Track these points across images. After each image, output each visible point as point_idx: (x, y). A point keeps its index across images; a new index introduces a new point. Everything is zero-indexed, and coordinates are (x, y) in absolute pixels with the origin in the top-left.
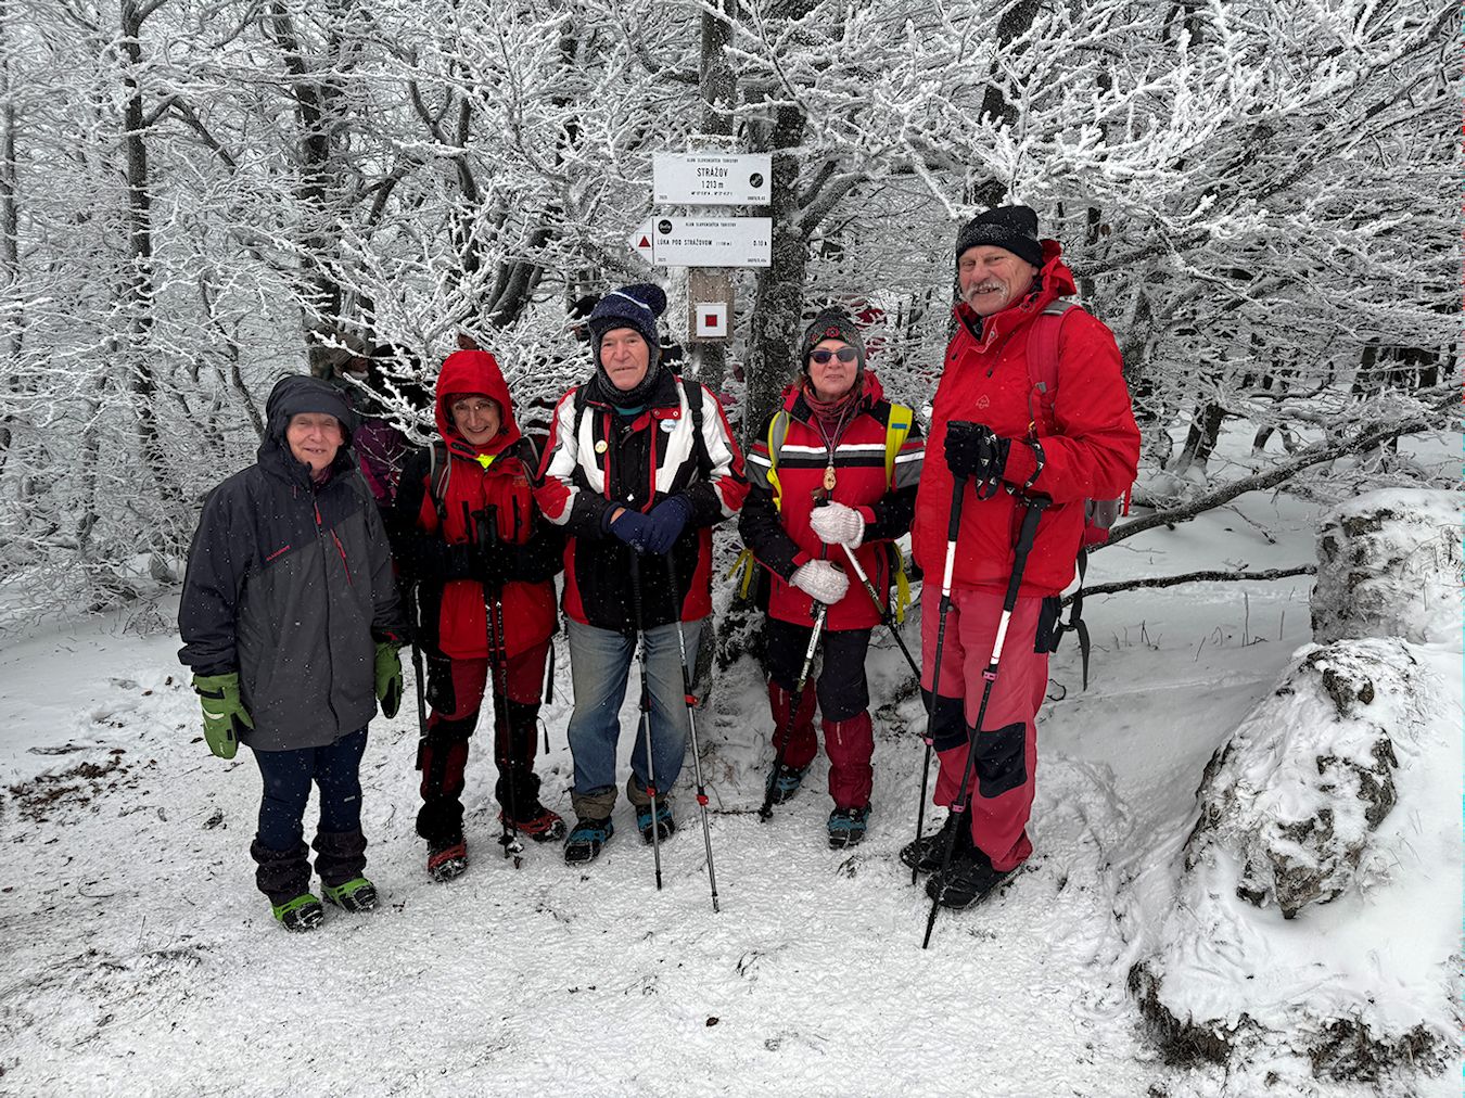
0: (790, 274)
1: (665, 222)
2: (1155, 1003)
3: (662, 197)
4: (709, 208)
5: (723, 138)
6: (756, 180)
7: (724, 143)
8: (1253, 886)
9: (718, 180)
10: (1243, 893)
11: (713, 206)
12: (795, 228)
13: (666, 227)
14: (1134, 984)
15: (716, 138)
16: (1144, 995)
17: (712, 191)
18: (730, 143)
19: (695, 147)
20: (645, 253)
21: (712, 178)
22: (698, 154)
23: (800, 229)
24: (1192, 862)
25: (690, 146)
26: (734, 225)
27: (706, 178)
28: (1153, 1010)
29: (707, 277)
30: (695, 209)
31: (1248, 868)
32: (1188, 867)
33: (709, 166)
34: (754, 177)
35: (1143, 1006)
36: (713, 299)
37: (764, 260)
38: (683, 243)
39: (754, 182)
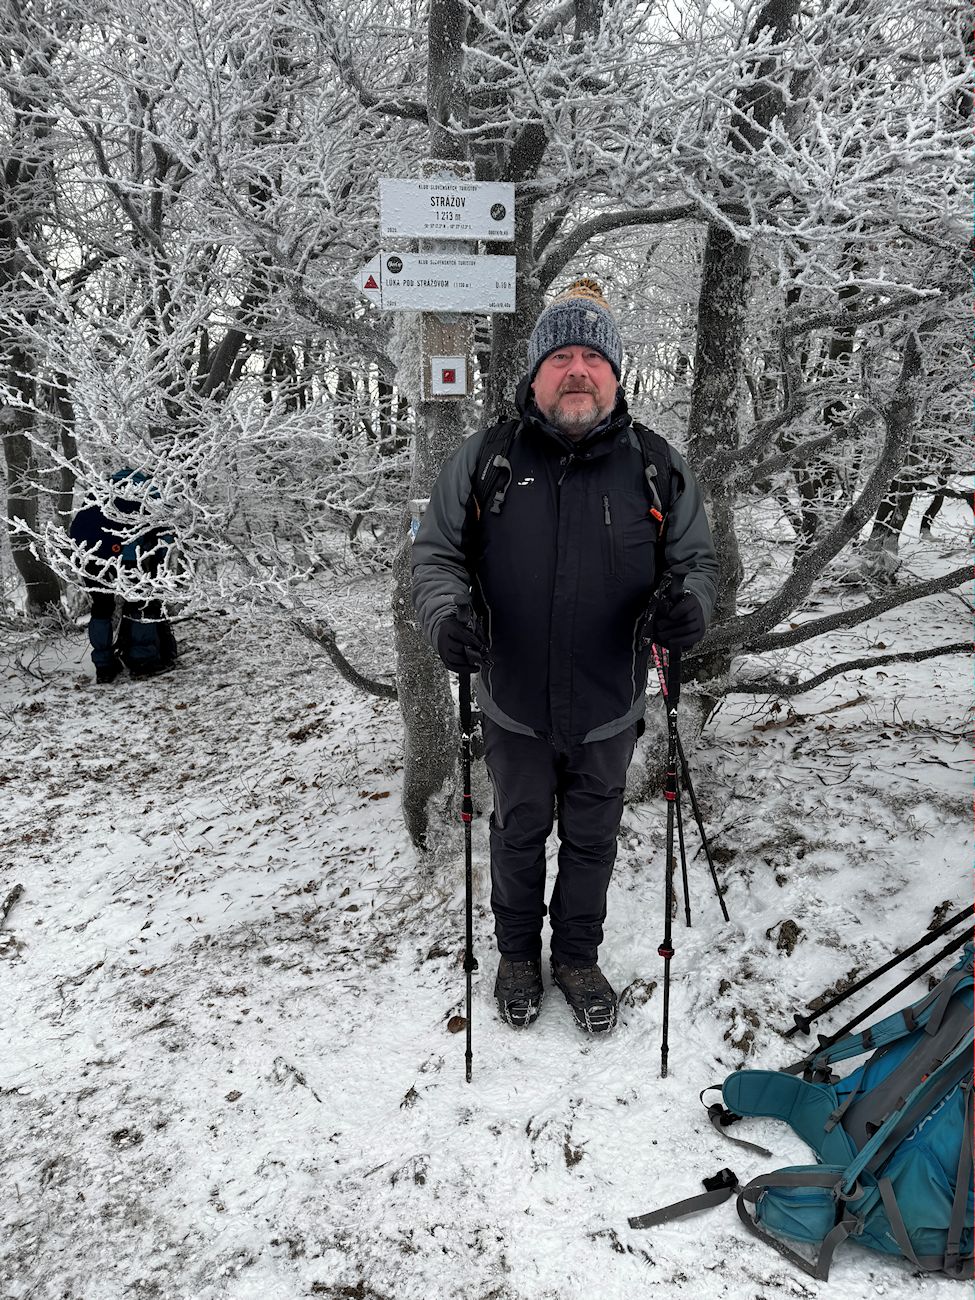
1: (393, 259)
3: (390, 230)
4: (447, 244)
5: (459, 163)
7: (460, 168)
9: (455, 210)
11: (449, 241)
13: (395, 266)
15: (451, 163)
17: (448, 223)
18: (468, 170)
19: (428, 172)
20: (372, 295)
21: (447, 209)
22: (431, 180)
25: (421, 172)
26: (475, 262)
27: (440, 209)
29: (443, 325)
30: (429, 244)
33: (444, 194)
36: (447, 350)
37: (508, 305)
38: (416, 283)
39: (495, 214)
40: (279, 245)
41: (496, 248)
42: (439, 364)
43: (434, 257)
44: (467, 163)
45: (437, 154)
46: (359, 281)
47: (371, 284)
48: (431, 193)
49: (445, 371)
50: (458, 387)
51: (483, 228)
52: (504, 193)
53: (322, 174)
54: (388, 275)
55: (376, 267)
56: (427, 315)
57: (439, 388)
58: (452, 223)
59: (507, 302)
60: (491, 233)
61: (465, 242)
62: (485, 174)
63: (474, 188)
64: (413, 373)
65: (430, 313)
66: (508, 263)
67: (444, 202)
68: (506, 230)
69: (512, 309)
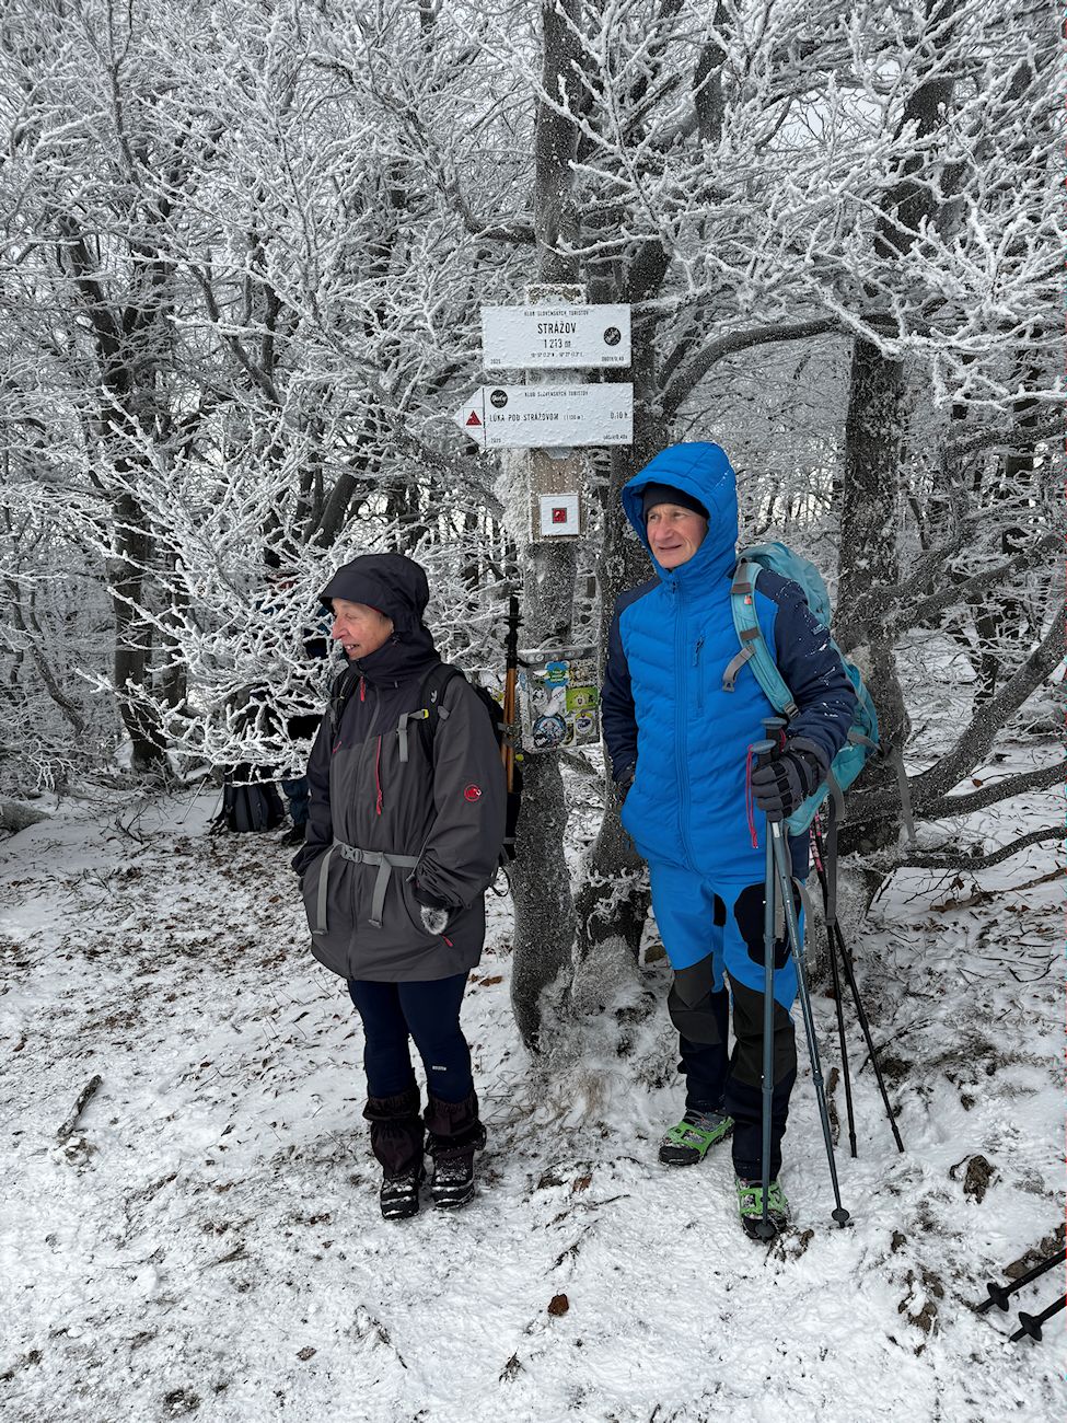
1: (497, 393)
3: (494, 361)
4: (554, 373)
5: (570, 286)
7: (570, 292)
9: (564, 337)
11: (558, 370)
13: (500, 400)
15: (560, 287)
17: (558, 352)
18: (577, 292)
19: (534, 298)
20: (475, 432)
21: (557, 336)
22: (538, 307)
25: (527, 298)
27: (550, 336)
29: (553, 460)
30: (536, 374)
33: (552, 320)
36: (560, 488)
37: (624, 437)
38: (522, 418)
39: (609, 339)
40: (381, 382)
41: (614, 375)
42: (549, 503)
43: (542, 387)
44: (577, 286)
45: (546, 279)
46: (461, 418)
47: (474, 421)
48: (537, 320)
49: (555, 511)
50: (571, 527)
51: (598, 355)
52: (619, 315)
53: (426, 305)
54: (492, 410)
55: (479, 401)
56: (534, 451)
57: (549, 528)
58: (560, 350)
59: (623, 433)
60: (605, 359)
61: (577, 370)
62: (599, 296)
63: (586, 312)
64: (521, 514)
65: (538, 449)
66: (626, 389)
67: (554, 329)
68: (622, 355)
69: (629, 441)
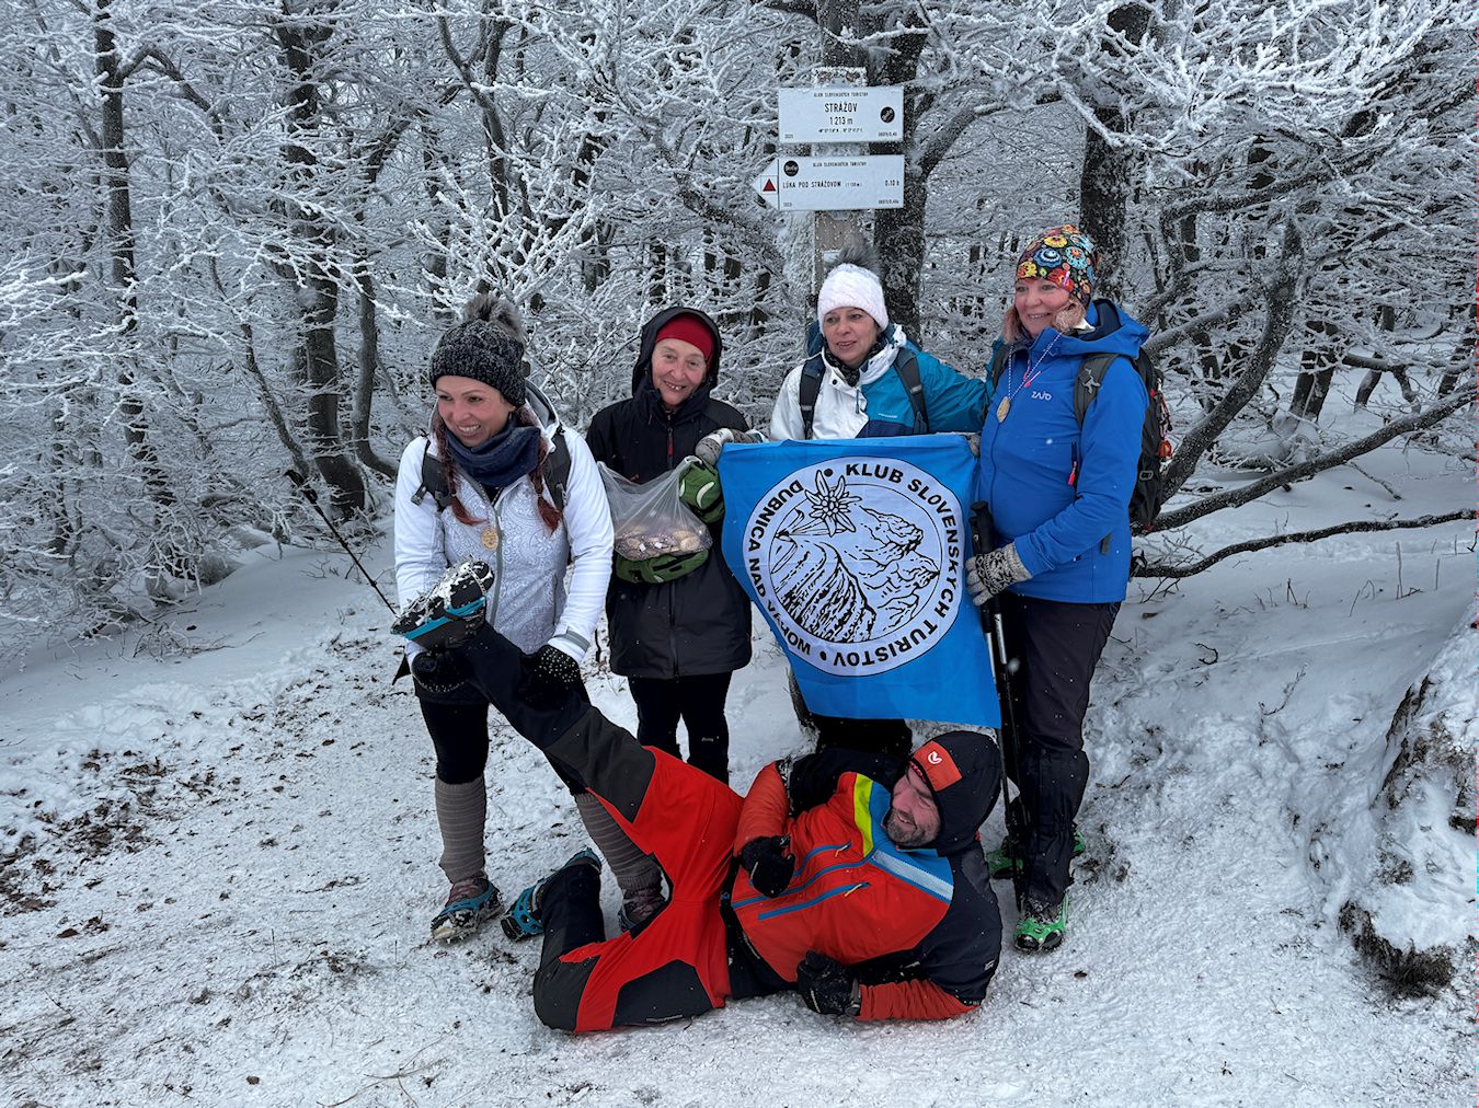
0: (912, 217)
1: (791, 163)
2: (1373, 937)
3: (787, 136)
4: (837, 146)
5: (851, 70)
6: (887, 115)
7: (851, 75)
8: (1466, 814)
9: (847, 115)
10: (1456, 822)
11: (841, 144)
12: (916, 167)
13: (791, 169)
14: (1345, 922)
15: (844, 70)
16: (1359, 930)
17: (841, 127)
18: (858, 76)
19: (821, 81)
20: (769, 197)
21: (841, 114)
22: (825, 88)
23: (920, 168)
24: (1397, 798)
25: (816, 79)
26: (864, 164)
27: (834, 114)
28: (1370, 946)
29: (835, 222)
30: (822, 148)
31: (1461, 796)
32: (1393, 804)
33: (838, 100)
34: (884, 112)
35: (1357, 942)
37: (896, 201)
38: (810, 185)
39: (885, 117)
43: (827, 160)
44: (858, 70)
45: (829, 63)
46: (758, 185)
47: (769, 187)
48: (824, 100)
51: (875, 131)
52: (893, 96)
54: (784, 178)
55: (775, 171)
56: (819, 213)
58: (844, 127)
59: (895, 198)
60: (880, 134)
61: (856, 144)
62: (874, 79)
63: (866, 94)
65: (823, 212)
66: (899, 160)
68: (895, 131)
69: (900, 205)
